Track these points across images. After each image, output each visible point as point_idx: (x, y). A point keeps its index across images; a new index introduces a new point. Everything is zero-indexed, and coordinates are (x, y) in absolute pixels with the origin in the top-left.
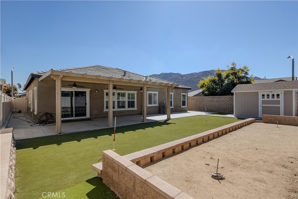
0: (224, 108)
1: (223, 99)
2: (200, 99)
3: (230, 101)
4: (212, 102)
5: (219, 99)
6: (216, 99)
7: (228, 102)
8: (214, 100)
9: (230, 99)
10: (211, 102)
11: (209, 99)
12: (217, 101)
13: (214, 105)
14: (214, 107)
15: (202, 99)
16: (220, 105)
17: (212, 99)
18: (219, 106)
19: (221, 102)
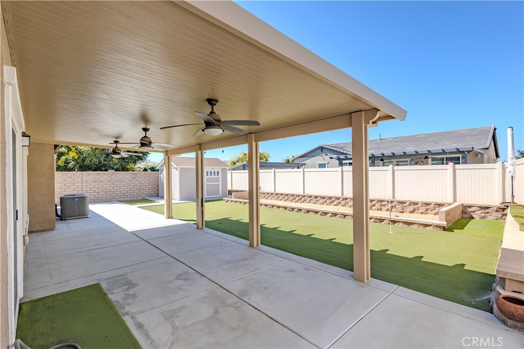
0: (124, 192)
1: (120, 176)
2: (65, 177)
3: (133, 180)
4: (97, 184)
5: (113, 176)
6: (106, 176)
7: (130, 183)
8: (102, 179)
9: (133, 176)
10: (94, 184)
11: (90, 177)
12: (108, 182)
13: (102, 188)
14: (103, 193)
15: (70, 178)
16: (115, 188)
17: (98, 177)
18: (113, 190)
19: (116, 183)
